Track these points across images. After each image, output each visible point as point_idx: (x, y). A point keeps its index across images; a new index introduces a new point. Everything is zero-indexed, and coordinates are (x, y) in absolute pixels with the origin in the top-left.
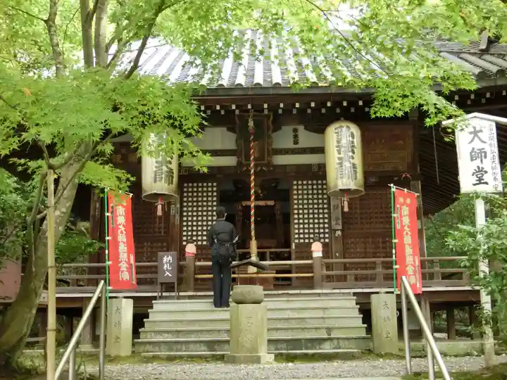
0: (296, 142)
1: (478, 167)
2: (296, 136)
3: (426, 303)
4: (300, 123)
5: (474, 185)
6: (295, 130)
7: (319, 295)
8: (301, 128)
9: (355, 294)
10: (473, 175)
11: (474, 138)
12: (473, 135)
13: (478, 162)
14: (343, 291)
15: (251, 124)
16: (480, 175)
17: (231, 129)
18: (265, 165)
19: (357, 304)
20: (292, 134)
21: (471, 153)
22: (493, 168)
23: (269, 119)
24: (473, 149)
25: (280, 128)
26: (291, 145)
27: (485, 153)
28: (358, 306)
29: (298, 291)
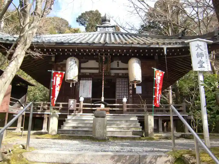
0: (118, 66)
1: (200, 60)
2: (118, 64)
3: (160, 120)
4: (120, 60)
5: (199, 68)
6: (118, 62)
7: (125, 116)
8: (120, 62)
9: (137, 116)
10: (198, 64)
11: (198, 49)
12: (197, 47)
13: (200, 58)
14: (133, 115)
15: (104, 58)
16: (201, 64)
17: (97, 61)
18: (108, 73)
19: (138, 119)
20: (117, 64)
21: (197, 54)
22: (207, 61)
23: (110, 57)
24: (198, 53)
25: (113, 62)
26: (116, 67)
27: (203, 55)
28: (138, 120)
29: (117, 115)
